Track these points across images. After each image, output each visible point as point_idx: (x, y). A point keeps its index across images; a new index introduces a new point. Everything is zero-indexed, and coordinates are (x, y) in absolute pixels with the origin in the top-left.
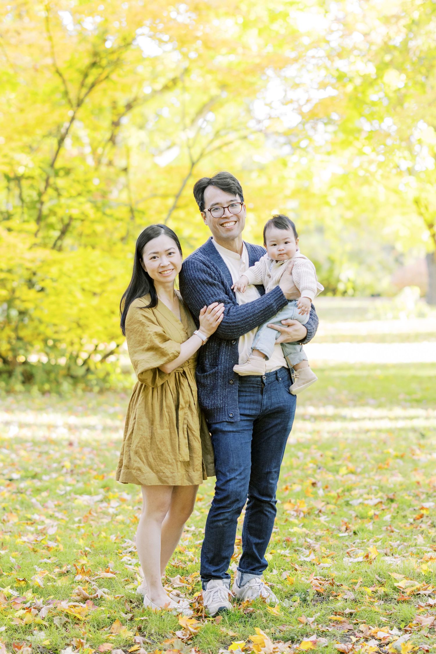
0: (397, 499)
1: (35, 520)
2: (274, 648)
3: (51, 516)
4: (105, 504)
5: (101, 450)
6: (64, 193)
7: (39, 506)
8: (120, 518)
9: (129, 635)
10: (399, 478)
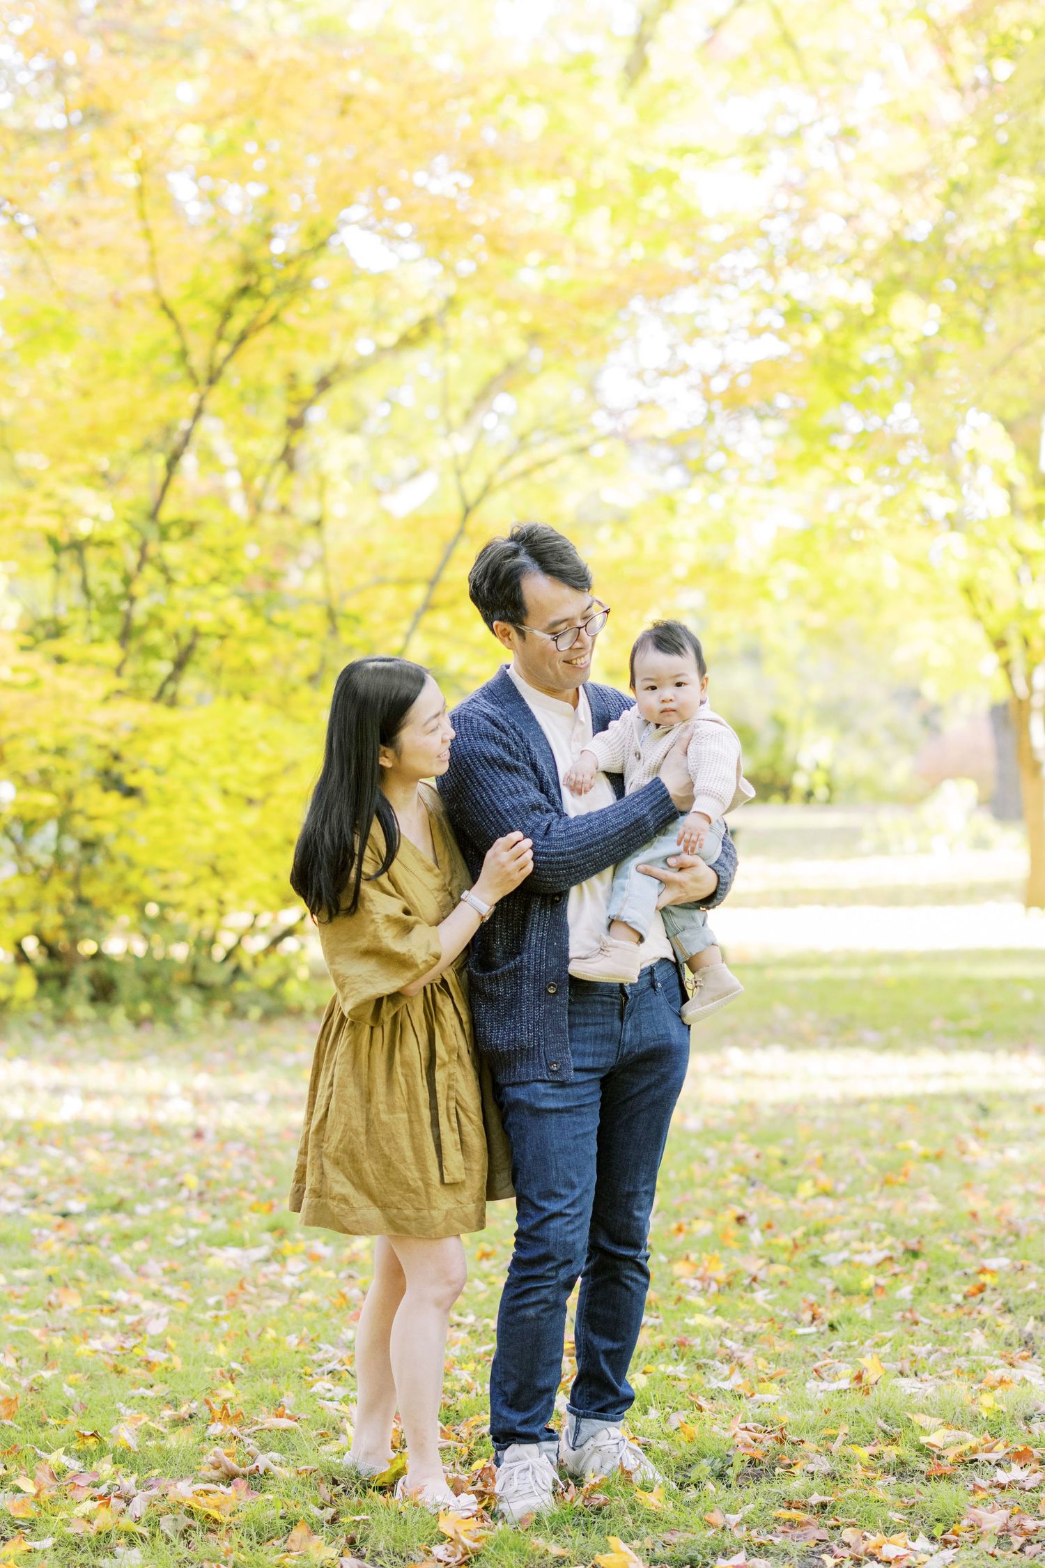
0: (925, 1251)
1: (120, 1302)
3: (154, 1294)
4: (274, 1267)
5: (265, 1148)
6: (181, 578)
7: (129, 1272)
8: (308, 1297)
9: (329, 1555)
10: (932, 1205)
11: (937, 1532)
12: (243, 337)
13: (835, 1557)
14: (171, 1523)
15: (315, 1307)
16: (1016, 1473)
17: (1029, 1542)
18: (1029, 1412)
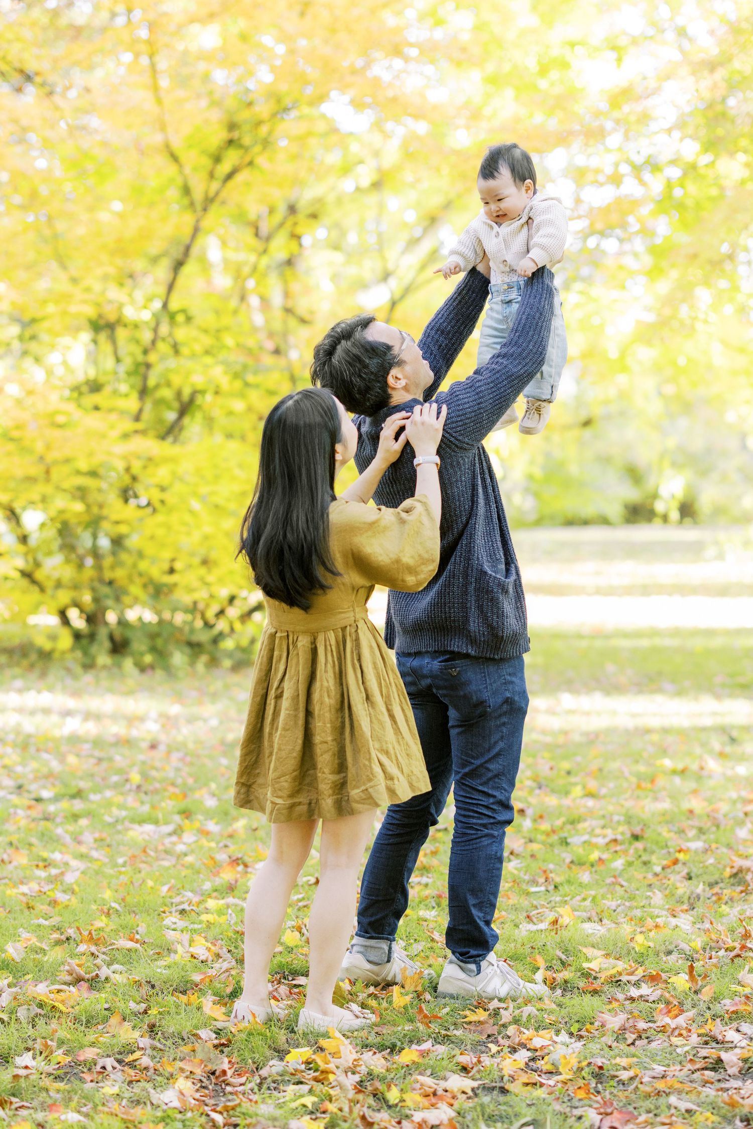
0: (645, 836)
1: (54, 861)
2: (355, 1060)
3: (82, 856)
4: (174, 838)
5: (198, 756)
6: (185, 350)
7: (68, 839)
8: (190, 859)
9: (134, 1036)
10: (665, 805)
11: (574, 1029)
12: (230, 176)
13: (499, 1046)
14: (25, 1012)
15: (191, 866)
16: (645, 990)
17: (640, 1037)
18: (671, 948)
